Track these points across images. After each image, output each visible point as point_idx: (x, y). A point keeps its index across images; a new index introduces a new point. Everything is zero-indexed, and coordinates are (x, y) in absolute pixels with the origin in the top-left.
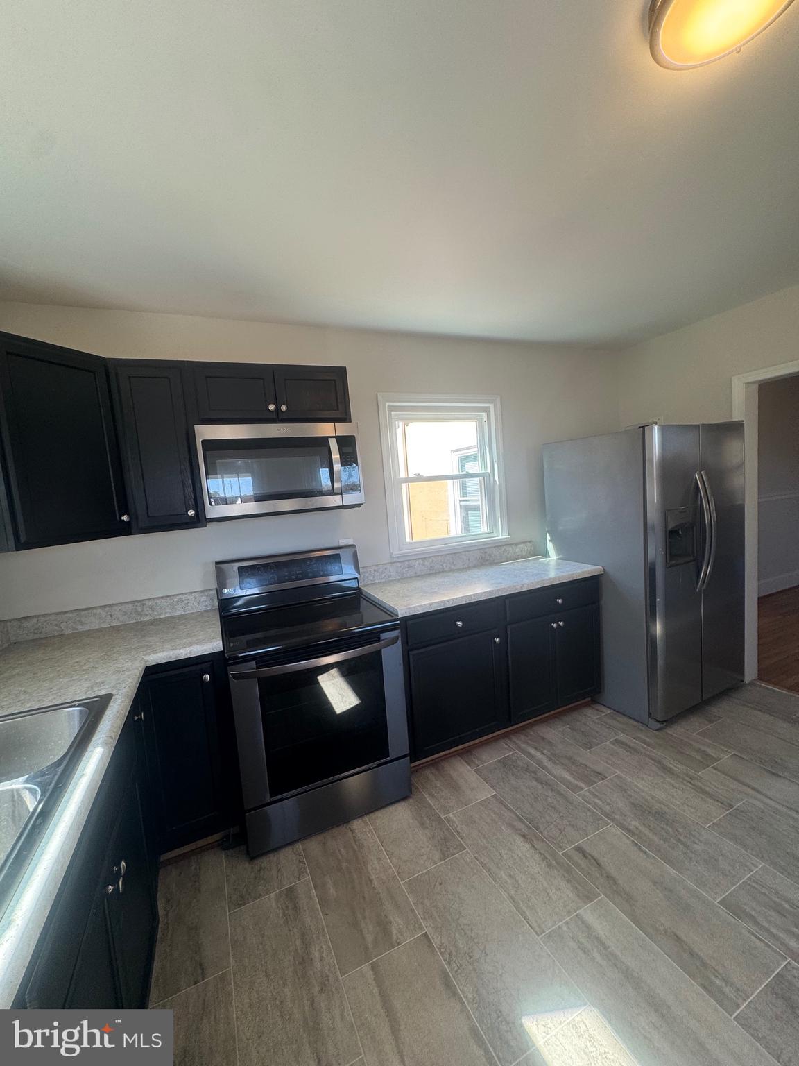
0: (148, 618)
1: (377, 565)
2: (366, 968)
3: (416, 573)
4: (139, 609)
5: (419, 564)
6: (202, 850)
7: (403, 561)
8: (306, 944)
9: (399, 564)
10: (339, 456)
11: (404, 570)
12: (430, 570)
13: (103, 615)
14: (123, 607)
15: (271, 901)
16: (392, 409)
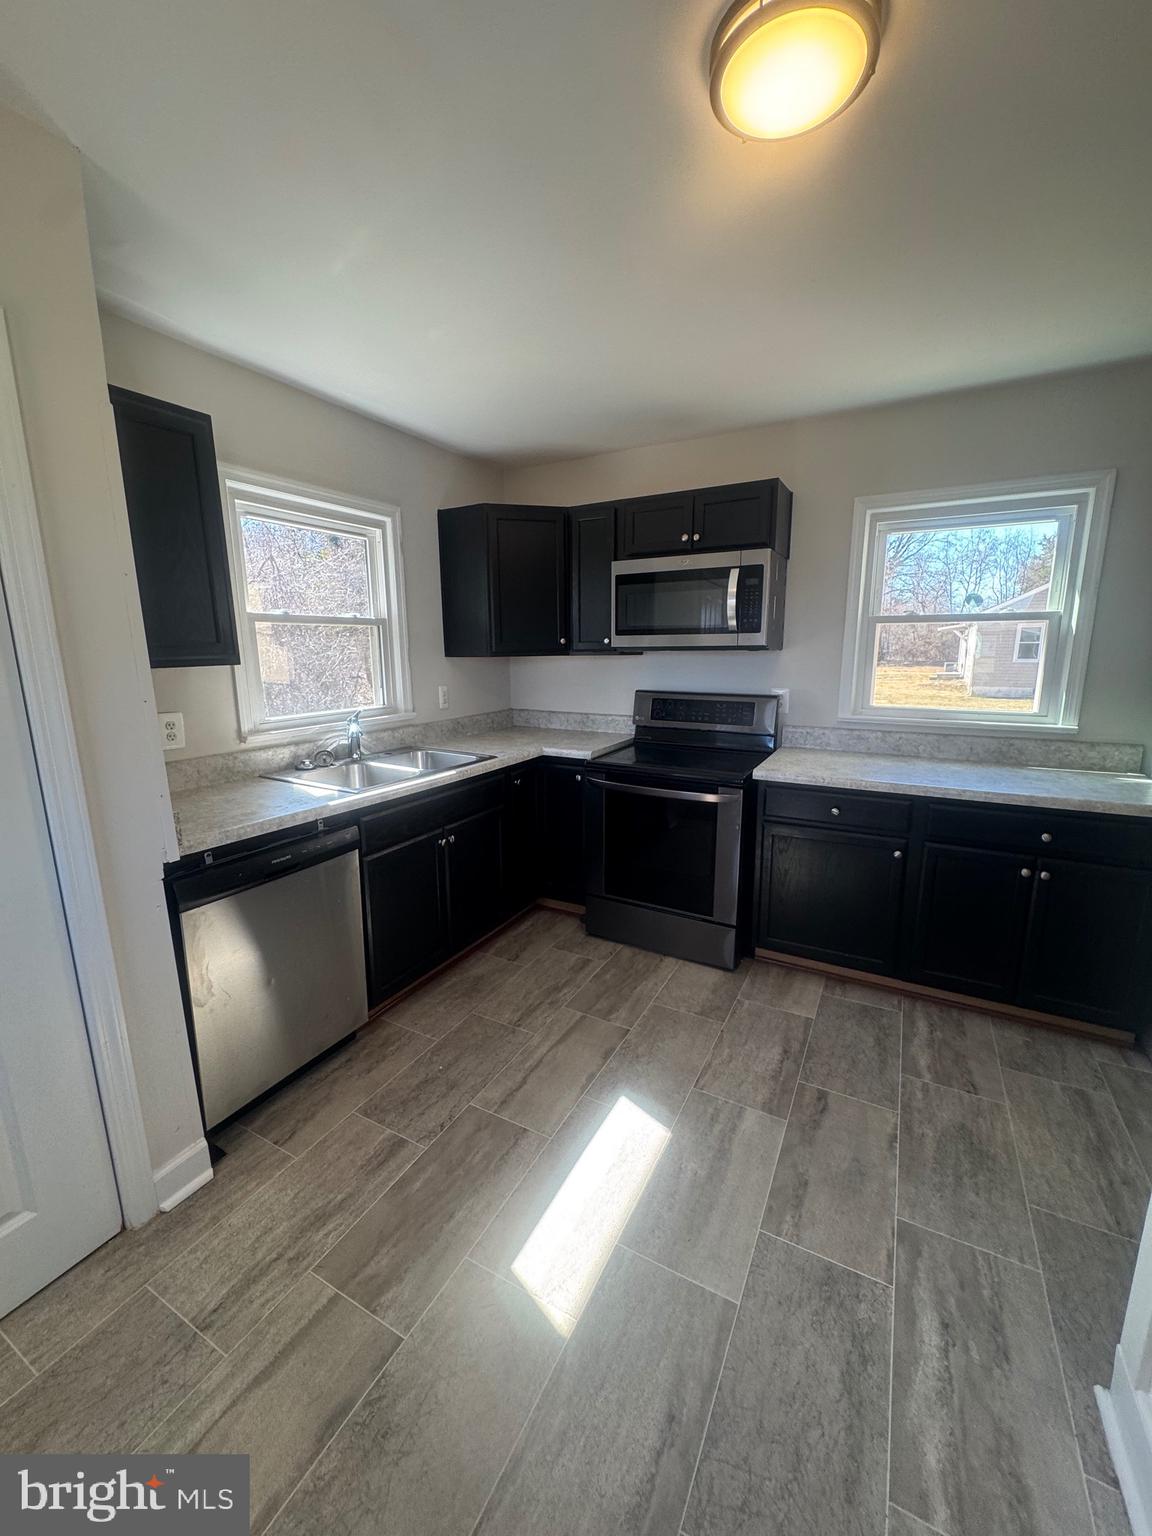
0: (590, 730)
1: (813, 728)
2: (579, 1014)
3: (869, 749)
4: (585, 720)
5: (877, 738)
6: (569, 914)
7: (852, 730)
8: (565, 985)
9: (845, 732)
10: (735, 590)
11: (850, 742)
12: (894, 750)
13: (563, 718)
14: (575, 716)
15: (573, 958)
16: (875, 518)
